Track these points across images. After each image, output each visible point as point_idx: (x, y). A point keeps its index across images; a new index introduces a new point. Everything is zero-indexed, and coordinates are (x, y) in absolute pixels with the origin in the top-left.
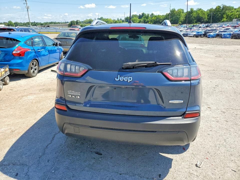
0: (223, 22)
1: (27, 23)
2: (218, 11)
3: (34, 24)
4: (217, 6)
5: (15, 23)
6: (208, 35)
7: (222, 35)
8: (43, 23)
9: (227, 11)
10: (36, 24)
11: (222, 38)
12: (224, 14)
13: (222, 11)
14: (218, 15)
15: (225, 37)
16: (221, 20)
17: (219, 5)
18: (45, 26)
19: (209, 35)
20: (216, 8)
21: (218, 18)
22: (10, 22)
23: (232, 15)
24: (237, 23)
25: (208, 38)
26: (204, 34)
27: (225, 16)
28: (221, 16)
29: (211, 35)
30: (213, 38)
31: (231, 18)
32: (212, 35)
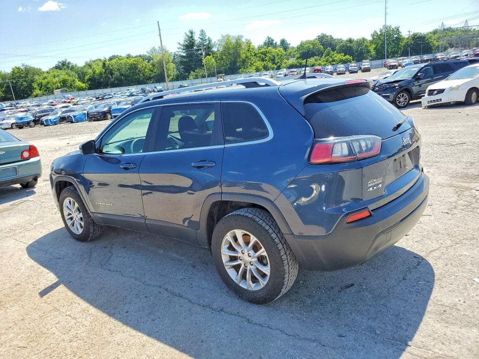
0: (36, 96)
2: (20, 77)
4: (14, 67)
6: (45, 120)
7: (71, 118)
9: (36, 77)
11: (72, 122)
12: (32, 81)
13: (26, 77)
14: (22, 85)
15: (78, 120)
16: (32, 93)
17: (18, 66)
19: (47, 121)
20: (13, 72)
21: (23, 90)
23: (48, 83)
24: (64, 97)
25: (45, 126)
26: (34, 121)
27: (35, 85)
28: (28, 86)
29: (50, 119)
30: (56, 124)
31: (48, 88)
32: (52, 121)
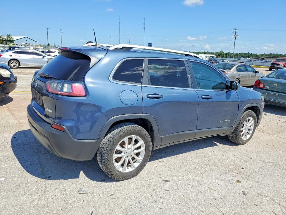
1: (240, 54)
3: (247, 55)
5: (226, 54)
8: (260, 54)
10: (249, 55)
18: (259, 59)
22: (222, 52)
